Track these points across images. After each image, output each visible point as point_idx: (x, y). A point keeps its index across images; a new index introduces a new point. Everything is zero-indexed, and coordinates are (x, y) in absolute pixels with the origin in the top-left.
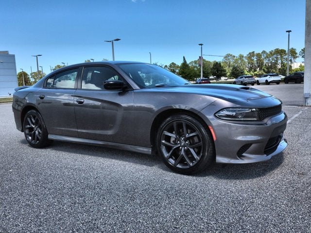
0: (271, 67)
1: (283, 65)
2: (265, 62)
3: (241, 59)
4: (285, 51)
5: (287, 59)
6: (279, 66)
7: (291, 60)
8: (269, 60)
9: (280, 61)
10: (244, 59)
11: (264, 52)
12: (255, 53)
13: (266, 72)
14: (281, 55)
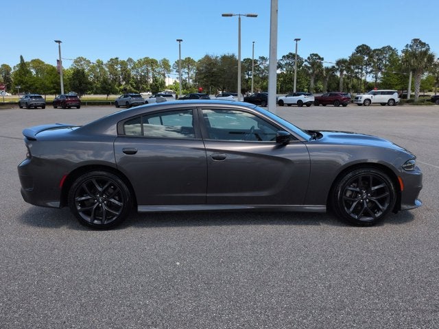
0: (141, 82)
1: (155, 80)
2: (133, 73)
3: (99, 66)
4: (157, 62)
5: (159, 73)
6: (151, 81)
7: (164, 75)
8: (137, 72)
9: (151, 75)
10: (104, 67)
11: (130, 60)
12: (119, 60)
13: (135, 88)
14: (152, 66)
